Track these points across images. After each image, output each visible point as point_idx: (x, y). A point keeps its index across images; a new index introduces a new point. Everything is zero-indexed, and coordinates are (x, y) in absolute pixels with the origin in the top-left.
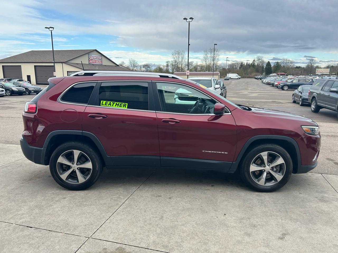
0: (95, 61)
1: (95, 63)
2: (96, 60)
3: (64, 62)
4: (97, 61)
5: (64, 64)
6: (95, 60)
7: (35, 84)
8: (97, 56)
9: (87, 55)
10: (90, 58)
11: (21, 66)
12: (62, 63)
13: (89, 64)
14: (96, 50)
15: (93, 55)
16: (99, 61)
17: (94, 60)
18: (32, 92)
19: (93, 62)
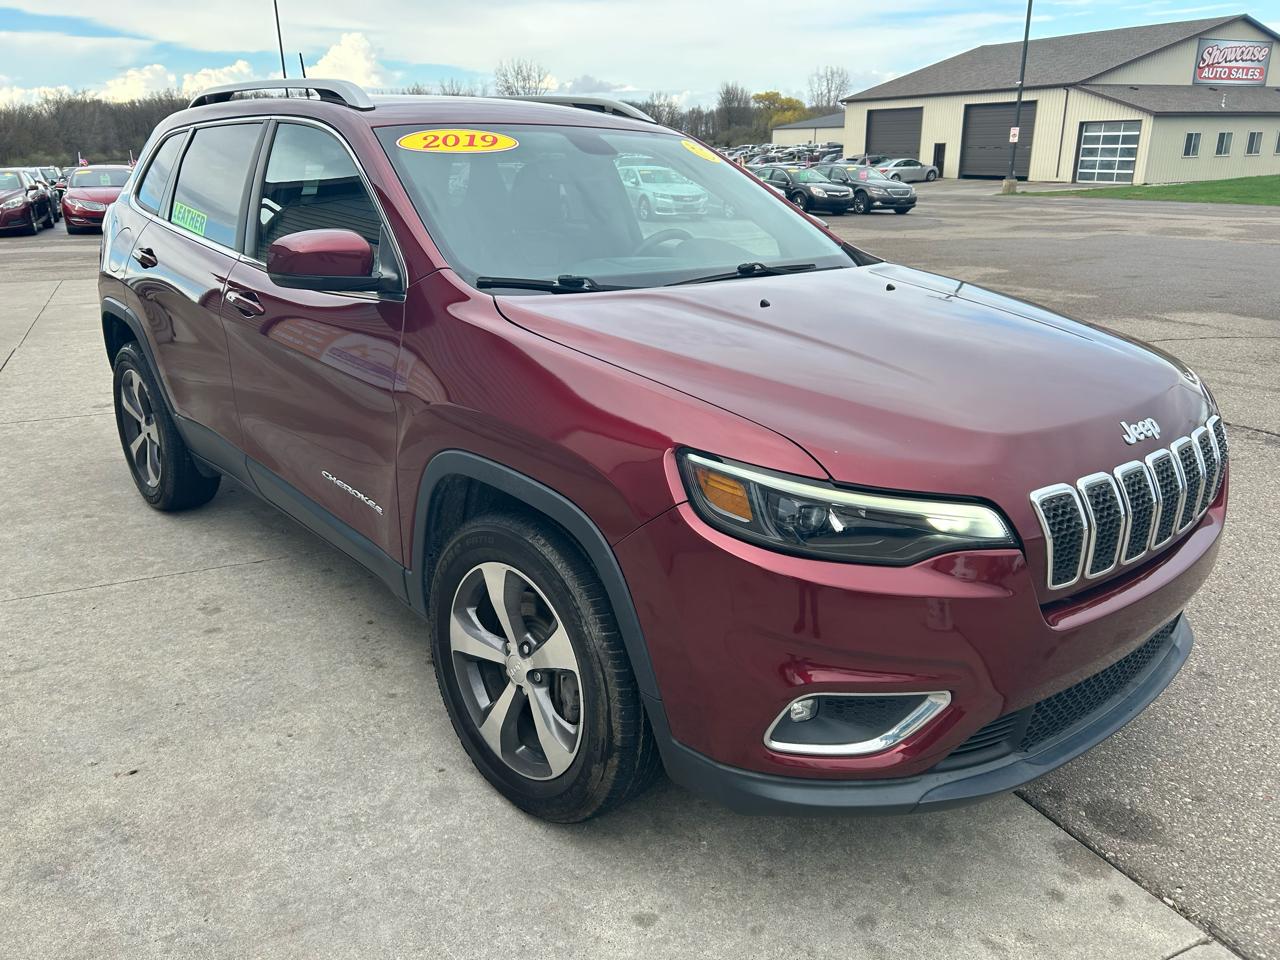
0: (1230, 68)
1: (1229, 78)
2: (1234, 64)
3: (1073, 85)
4: (1238, 68)
5: (1073, 93)
6: (1228, 64)
7: (956, 176)
8: (1247, 44)
9: (1193, 47)
10: (1206, 55)
11: (922, 108)
12: (1066, 87)
13: (1196, 85)
14: (1246, 20)
15: (1223, 45)
16: (1248, 69)
17: (1224, 64)
18: (878, 203)
19: (1215, 78)
